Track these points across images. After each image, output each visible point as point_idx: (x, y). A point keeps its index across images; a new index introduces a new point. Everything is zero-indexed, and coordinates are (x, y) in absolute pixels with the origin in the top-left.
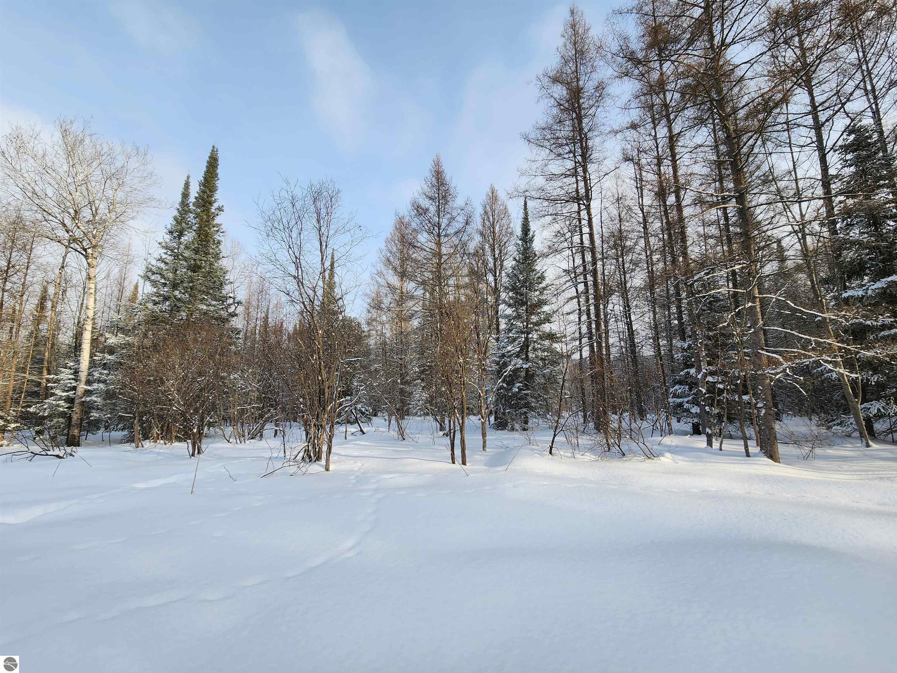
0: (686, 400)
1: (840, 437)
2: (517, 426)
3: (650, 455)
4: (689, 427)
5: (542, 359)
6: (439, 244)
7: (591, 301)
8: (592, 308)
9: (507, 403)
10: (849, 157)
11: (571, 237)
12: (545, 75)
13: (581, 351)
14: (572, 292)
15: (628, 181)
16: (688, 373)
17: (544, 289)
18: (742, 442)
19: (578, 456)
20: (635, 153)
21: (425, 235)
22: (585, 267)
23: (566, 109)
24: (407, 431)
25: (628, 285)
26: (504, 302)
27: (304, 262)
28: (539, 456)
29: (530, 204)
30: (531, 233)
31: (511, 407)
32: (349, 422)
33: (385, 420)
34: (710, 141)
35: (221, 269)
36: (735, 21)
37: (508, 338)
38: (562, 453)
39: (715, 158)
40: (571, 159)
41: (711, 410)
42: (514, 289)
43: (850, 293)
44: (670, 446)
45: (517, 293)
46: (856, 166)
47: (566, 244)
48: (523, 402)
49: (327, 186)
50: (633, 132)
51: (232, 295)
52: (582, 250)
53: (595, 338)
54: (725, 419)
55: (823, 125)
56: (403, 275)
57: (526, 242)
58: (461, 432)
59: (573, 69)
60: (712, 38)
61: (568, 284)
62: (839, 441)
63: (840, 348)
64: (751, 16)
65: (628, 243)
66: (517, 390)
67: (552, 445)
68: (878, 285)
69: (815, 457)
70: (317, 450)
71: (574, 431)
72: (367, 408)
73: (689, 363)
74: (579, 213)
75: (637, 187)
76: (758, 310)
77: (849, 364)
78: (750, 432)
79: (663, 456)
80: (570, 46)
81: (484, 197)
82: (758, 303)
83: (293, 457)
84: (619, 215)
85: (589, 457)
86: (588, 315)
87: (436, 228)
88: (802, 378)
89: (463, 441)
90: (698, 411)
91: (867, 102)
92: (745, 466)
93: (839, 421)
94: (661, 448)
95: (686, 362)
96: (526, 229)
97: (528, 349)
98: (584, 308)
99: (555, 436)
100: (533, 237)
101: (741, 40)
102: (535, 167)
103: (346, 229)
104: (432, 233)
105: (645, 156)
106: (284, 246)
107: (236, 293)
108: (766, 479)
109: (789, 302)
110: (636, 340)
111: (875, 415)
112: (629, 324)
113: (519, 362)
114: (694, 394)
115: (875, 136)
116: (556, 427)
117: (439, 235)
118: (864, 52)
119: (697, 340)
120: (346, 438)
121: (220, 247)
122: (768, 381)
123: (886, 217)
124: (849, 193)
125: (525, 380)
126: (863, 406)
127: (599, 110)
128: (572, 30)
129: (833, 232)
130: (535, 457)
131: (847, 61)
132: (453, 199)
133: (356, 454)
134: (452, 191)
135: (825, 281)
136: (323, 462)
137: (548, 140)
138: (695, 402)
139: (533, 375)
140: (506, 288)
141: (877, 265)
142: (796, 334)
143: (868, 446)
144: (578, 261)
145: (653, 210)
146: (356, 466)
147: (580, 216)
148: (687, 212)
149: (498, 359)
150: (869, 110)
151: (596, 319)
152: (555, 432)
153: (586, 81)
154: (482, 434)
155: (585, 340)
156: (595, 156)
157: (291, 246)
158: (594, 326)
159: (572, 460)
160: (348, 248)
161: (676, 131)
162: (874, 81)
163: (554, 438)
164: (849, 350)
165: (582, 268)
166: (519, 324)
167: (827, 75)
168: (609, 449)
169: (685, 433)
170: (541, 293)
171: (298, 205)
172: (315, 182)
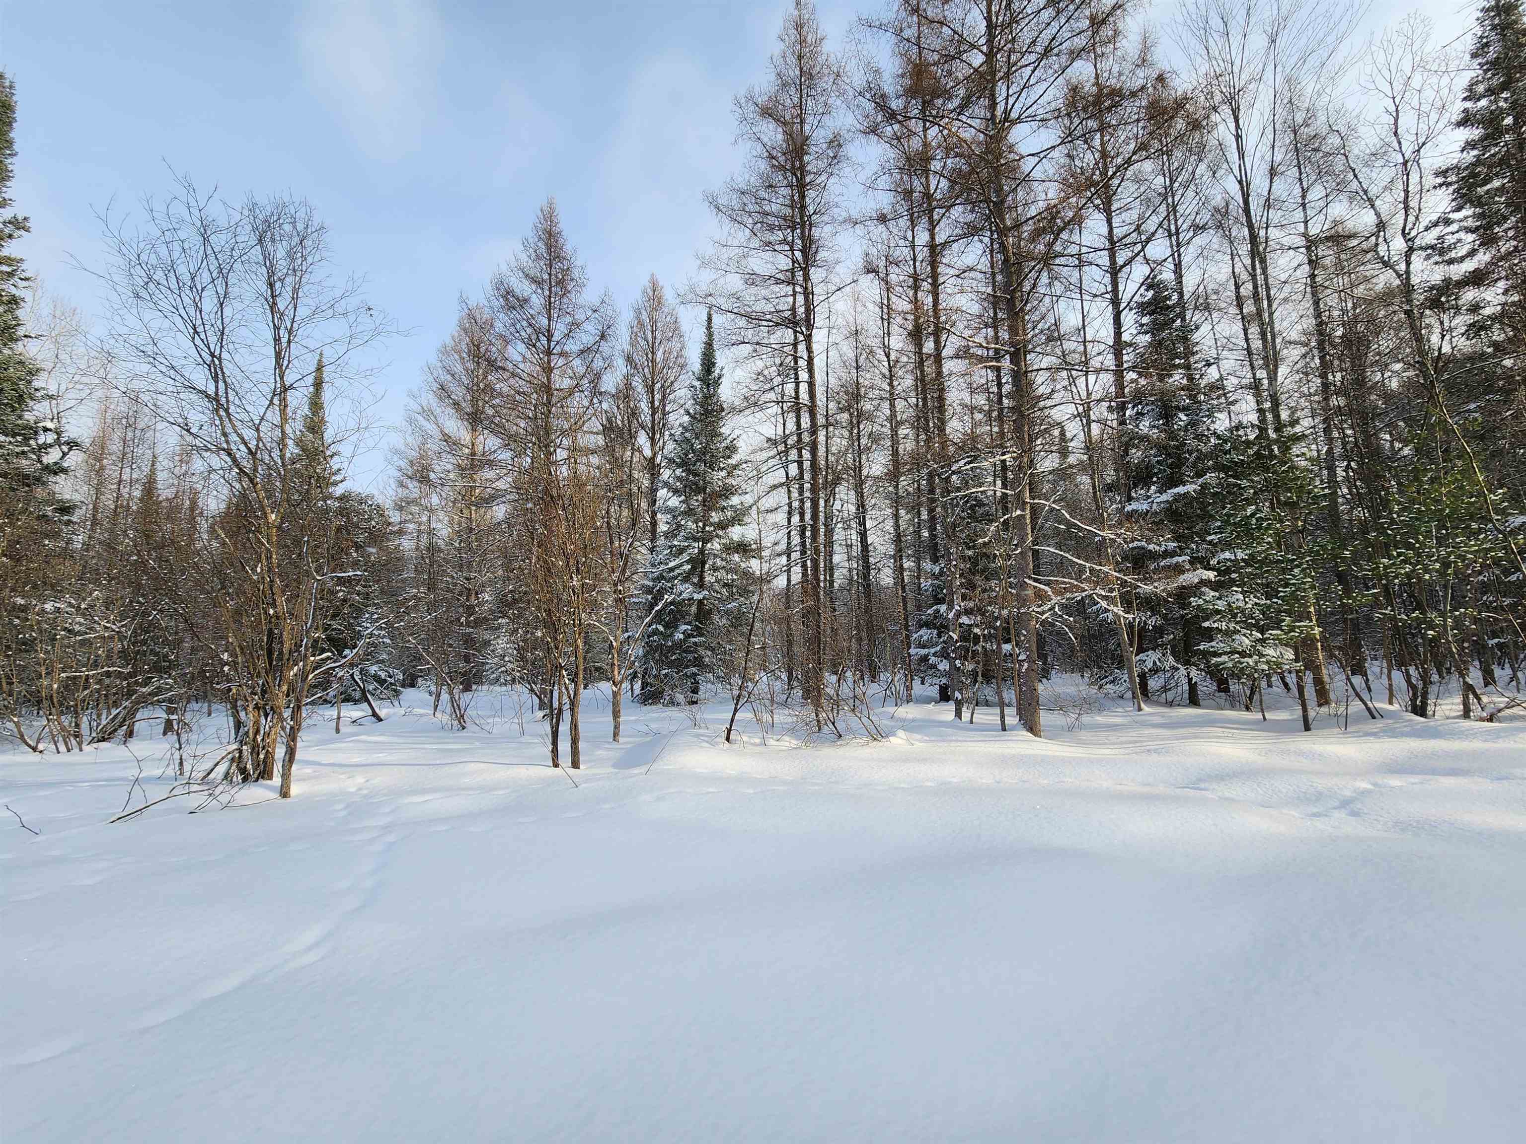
0: (932, 651)
1: (1113, 699)
2: (680, 698)
3: (877, 735)
4: (934, 692)
5: (726, 585)
6: (548, 370)
7: (807, 494)
8: (808, 504)
9: (664, 658)
10: (1145, 320)
11: (783, 384)
12: (750, 98)
13: (789, 571)
14: (779, 476)
15: (871, 306)
16: (938, 611)
17: (735, 467)
18: (998, 711)
19: (771, 742)
20: (882, 263)
21: (521, 347)
22: (799, 435)
23: (781, 168)
24: (470, 712)
25: (865, 472)
26: (666, 484)
27: (230, 366)
28: (707, 745)
29: (717, 319)
30: (717, 371)
31: (671, 664)
32: (348, 699)
33: (431, 694)
34: (984, 264)
35: (21, 363)
36: (1024, 88)
37: (670, 547)
38: (745, 738)
39: (989, 290)
40: (786, 253)
41: (963, 664)
42: (684, 464)
43: (1134, 506)
44: (904, 720)
45: (688, 472)
46: (1153, 334)
47: (772, 396)
48: (690, 657)
49: (293, 212)
50: (882, 228)
51: (50, 425)
52: (797, 409)
53: (809, 552)
54: (980, 679)
55: (1120, 270)
56: (475, 419)
57: (708, 385)
58: (572, 709)
59: (796, 100)
60: (993, 105)
61: (771, 463)
62: (1109, 703)
63: (1118, 578)
64: (1045, 85)
65: (868, 406)
66: (681, 636)
67: (731, 726)
68: (1164, 497)
69: (1082, 727)
70: (262, 756)
71: (767, 703)
72: (391, 670)
73: (940, 596)
74: (795, 345)
75: (882, 319)
76: (1028, 521)
77: (1127, 602)
78: (1010, 695)
79: (894, 735)
80: (792, 60)
81: (638, 295)
82: (1028, 511)
83: (201, 775)
84: (857, 361)
85: (789, 742)
86: (802, 514)
87: (542, 338)
88: (1071, 619)
89: (574, 727)
90: (947, 668)
91: (1170, 249)
92: (997, 745)
93: (1111, 678)
94: (893, 724)
95: (936, 595)
96: (708, 363)
97: (703, 567)
98: (796, 504)
99: (736, 710)
100: (719, 378)
101: (1030, 119)
102: (726, 256)
103: (339, 309)
104: (534, 346)
105: (897, 270)
106: (183, 328)
107: (64, 421)
108: (1020, 761)
109: (1064, 512)
110: (871, 559)
111: (1150, 670)
112: (863, 535)
113: (686, 590)
114: (944, 642)
115: (1175, 297)
116: (739, 696)
117: (549, 352)
118: (1171, 180)
119: (950, 561)
120: (338, 730)
121: (19, 313)
122: (1034, 623)
123: (1178, 408)
124: (1141, 368)
125: (696, 621)
126: (1138, 658)
127: (832, 180)
128: (796, 32)
129: (1122, 423)
130: (702, 747)
131: (1153, 187)
132: (579, 289)
133: (356, 760)
134: (576, 273)
135: (1109, 488)
136: (277, 780)
137: (750, 214)
138: (944, 655)
139: (710, 612)
140: (671, 461)
141: (1165, 470)
142: (1070, 557)
143: (1140, 709)
144: (791, 426)
145: (904, 359)
146: (354, 783)
147: (796, 352)
148: (948, 366)
149: (651, 584)
150: (1170, 259)
151: (812, 523)
152: (737, 704)
153: (814, 127)
154: (613, 713)
155: (795, 556)
156: (822, 255)
157: (200, 329)
158: (808, 534)
159: (762, 749)
160: (341, 350)
161: (940, 239)
162: (1179, 223)
163: (734, 714)
164: (1126, 581)
165: (795, 438)
166: (691, 525)
167: (1129, 200)
168: (820, 729)
169: (928, 700)
170: (729, 474)
171: (218, 240)
172: (261, 199)
